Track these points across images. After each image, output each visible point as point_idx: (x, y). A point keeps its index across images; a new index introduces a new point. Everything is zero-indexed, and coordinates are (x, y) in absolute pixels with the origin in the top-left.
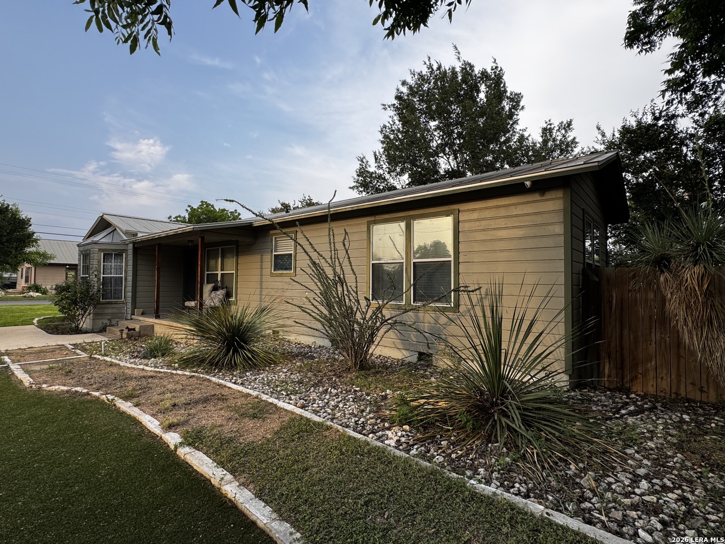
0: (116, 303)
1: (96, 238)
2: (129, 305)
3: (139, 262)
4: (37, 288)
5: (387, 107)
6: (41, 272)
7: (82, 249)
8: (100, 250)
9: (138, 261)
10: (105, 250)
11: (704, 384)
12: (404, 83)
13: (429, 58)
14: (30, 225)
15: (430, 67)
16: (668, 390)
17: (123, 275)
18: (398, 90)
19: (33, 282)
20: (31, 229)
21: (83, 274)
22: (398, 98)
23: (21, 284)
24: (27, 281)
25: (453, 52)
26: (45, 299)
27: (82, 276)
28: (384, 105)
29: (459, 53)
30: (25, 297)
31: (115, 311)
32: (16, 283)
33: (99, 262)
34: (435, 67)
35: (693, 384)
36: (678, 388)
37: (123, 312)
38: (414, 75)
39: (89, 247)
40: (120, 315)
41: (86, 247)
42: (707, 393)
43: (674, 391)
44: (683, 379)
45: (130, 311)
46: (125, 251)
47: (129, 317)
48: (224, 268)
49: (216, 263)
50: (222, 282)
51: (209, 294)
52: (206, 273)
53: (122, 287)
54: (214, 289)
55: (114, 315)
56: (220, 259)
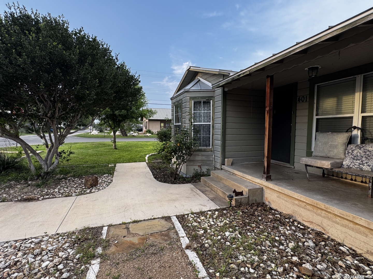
0: (205, 151)
1: (188, 87)
2: (219, 154)
3: (228, 108)
4: (149, 132)
6: (152, 124)
7: (174, 101)
8: (191, 98)
9: (227, 106)
10: (196, 98)
14: (140, 82)
17: (211, 123)
19: (148, 129)
20: (140, 85)
21: (176, 123)
23: (144, 130)
24: (146, 128)
26: (152, 137)
27: (175, 124)
30: (145, 136)
31: (204, 158)
32: (142, 129)
33: (190, 110)
37: (211, 159)
39: (182, 97)
40: (208, 162)
41: (178, 99)
45: (219, 160)
46: (212, 98)
47: (218, 166)
48: (368, 108)
49: (339, 104)
50: (363, 130)
51: (341, 149)
52: (315, 118)
53: (210, 135)
54: (351, 141)
55: (204, 163)
56: (358, 96)
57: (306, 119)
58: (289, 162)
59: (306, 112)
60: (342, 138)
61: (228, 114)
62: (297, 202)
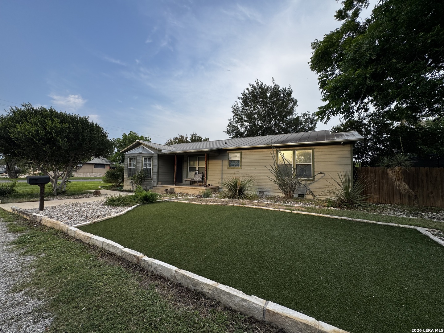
0: (149, 179)
2: (156, 180)
5: (240, 98)
7: (128, 155)
8: (143, 156)
10: (145, 156)
11: (386, 199)
12: (247, 89)
13: (257, 79)
15: (257, 83)
16: (376, 201)
17: (151, 168)
18: (244, 91)
22: (244, 95)
25: (272, 80)
27: (128, 167)
28: (239, 97)
29: (274, 81)
31: (148, 183)
33: (142, 161)
34: (259, 83)
35: (383, 199)
36: (379, 200)
37: (151, 183)
38: (251, 86)
39: (136, 155)
40: (150, 184)
41: (133, 155)
42: (387, 201)
43: (378, 201)
44: (381, 198)
45: (156, 183)
46: (152, 157)
47: (155, 185)
48: (199, 165)
49: (194, 163)
50: (198, 171)
51: (194, 176)
52: (189, 167)
53: (151, 172)
54: (196, 174)
55: (148, 185)
56: (197, 162)
57: (186, 167)
58: (181, 182)
59: (186, 165)
60: (194, 173)
61: (160, 164)
62: (183, 189)
